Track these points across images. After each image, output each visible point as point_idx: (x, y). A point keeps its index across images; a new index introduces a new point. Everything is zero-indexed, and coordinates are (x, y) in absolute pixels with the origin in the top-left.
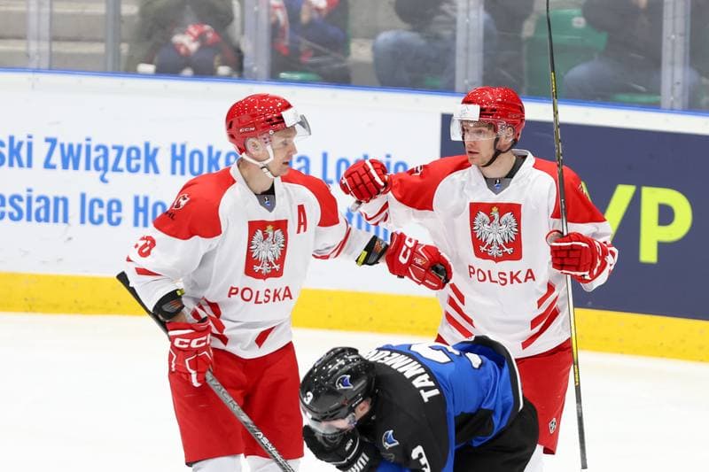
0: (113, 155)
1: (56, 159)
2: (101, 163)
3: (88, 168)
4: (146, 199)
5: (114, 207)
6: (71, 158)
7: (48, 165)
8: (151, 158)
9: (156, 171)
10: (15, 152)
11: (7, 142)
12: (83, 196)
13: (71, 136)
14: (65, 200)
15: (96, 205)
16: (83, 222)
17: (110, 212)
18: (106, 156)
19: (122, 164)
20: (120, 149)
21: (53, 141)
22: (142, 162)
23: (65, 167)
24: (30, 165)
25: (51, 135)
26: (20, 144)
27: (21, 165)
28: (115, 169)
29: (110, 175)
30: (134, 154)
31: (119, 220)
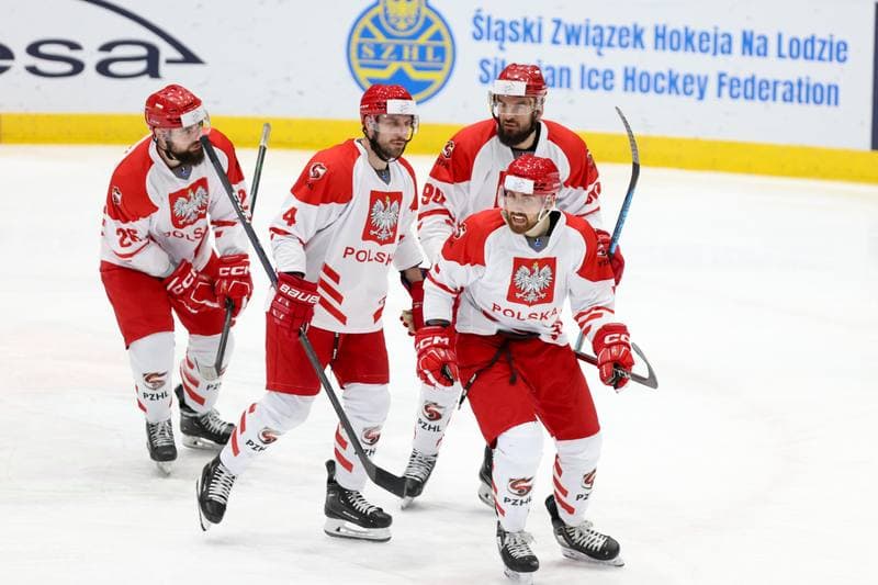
0: (607, 34)
1: (562, 37)
2: (598, 40)
3: (587, 44)
4: (634, 70)
5: (608, 75)
6: (573, 36)
7: (555, 42)
8: (638, 37)
9: (642, 47)
10: (528, 31)
11: (521, 22)
12: (583, 68)
13: (573, 18)
14: (568, 71)
15: (594, 75)
16: (582, 87)
17: (605, 79)
18: (601, 35)
19: (615, 41)
20: (613, 29)
21: (558, 22)
22: (631, 39)
23: (569, 42)
24: (540, 41)
25: (558, 16)
26: (532, 25)
27: (533, 41)
28: (609, 45)
29: (605, 50)
30: (624, 33)
31: (612, 86)
